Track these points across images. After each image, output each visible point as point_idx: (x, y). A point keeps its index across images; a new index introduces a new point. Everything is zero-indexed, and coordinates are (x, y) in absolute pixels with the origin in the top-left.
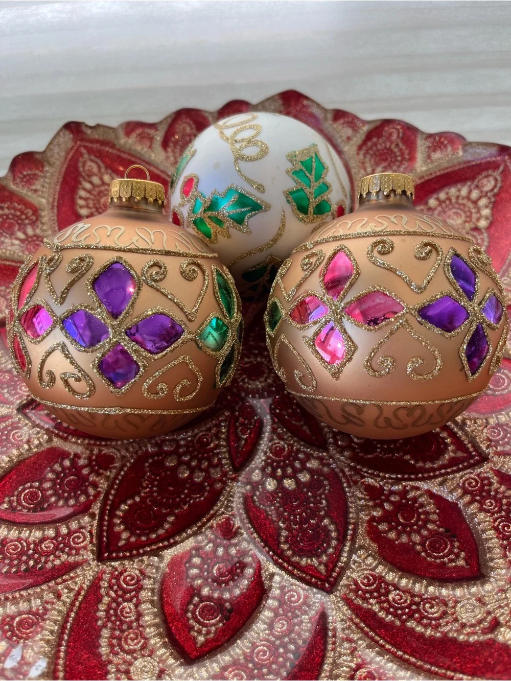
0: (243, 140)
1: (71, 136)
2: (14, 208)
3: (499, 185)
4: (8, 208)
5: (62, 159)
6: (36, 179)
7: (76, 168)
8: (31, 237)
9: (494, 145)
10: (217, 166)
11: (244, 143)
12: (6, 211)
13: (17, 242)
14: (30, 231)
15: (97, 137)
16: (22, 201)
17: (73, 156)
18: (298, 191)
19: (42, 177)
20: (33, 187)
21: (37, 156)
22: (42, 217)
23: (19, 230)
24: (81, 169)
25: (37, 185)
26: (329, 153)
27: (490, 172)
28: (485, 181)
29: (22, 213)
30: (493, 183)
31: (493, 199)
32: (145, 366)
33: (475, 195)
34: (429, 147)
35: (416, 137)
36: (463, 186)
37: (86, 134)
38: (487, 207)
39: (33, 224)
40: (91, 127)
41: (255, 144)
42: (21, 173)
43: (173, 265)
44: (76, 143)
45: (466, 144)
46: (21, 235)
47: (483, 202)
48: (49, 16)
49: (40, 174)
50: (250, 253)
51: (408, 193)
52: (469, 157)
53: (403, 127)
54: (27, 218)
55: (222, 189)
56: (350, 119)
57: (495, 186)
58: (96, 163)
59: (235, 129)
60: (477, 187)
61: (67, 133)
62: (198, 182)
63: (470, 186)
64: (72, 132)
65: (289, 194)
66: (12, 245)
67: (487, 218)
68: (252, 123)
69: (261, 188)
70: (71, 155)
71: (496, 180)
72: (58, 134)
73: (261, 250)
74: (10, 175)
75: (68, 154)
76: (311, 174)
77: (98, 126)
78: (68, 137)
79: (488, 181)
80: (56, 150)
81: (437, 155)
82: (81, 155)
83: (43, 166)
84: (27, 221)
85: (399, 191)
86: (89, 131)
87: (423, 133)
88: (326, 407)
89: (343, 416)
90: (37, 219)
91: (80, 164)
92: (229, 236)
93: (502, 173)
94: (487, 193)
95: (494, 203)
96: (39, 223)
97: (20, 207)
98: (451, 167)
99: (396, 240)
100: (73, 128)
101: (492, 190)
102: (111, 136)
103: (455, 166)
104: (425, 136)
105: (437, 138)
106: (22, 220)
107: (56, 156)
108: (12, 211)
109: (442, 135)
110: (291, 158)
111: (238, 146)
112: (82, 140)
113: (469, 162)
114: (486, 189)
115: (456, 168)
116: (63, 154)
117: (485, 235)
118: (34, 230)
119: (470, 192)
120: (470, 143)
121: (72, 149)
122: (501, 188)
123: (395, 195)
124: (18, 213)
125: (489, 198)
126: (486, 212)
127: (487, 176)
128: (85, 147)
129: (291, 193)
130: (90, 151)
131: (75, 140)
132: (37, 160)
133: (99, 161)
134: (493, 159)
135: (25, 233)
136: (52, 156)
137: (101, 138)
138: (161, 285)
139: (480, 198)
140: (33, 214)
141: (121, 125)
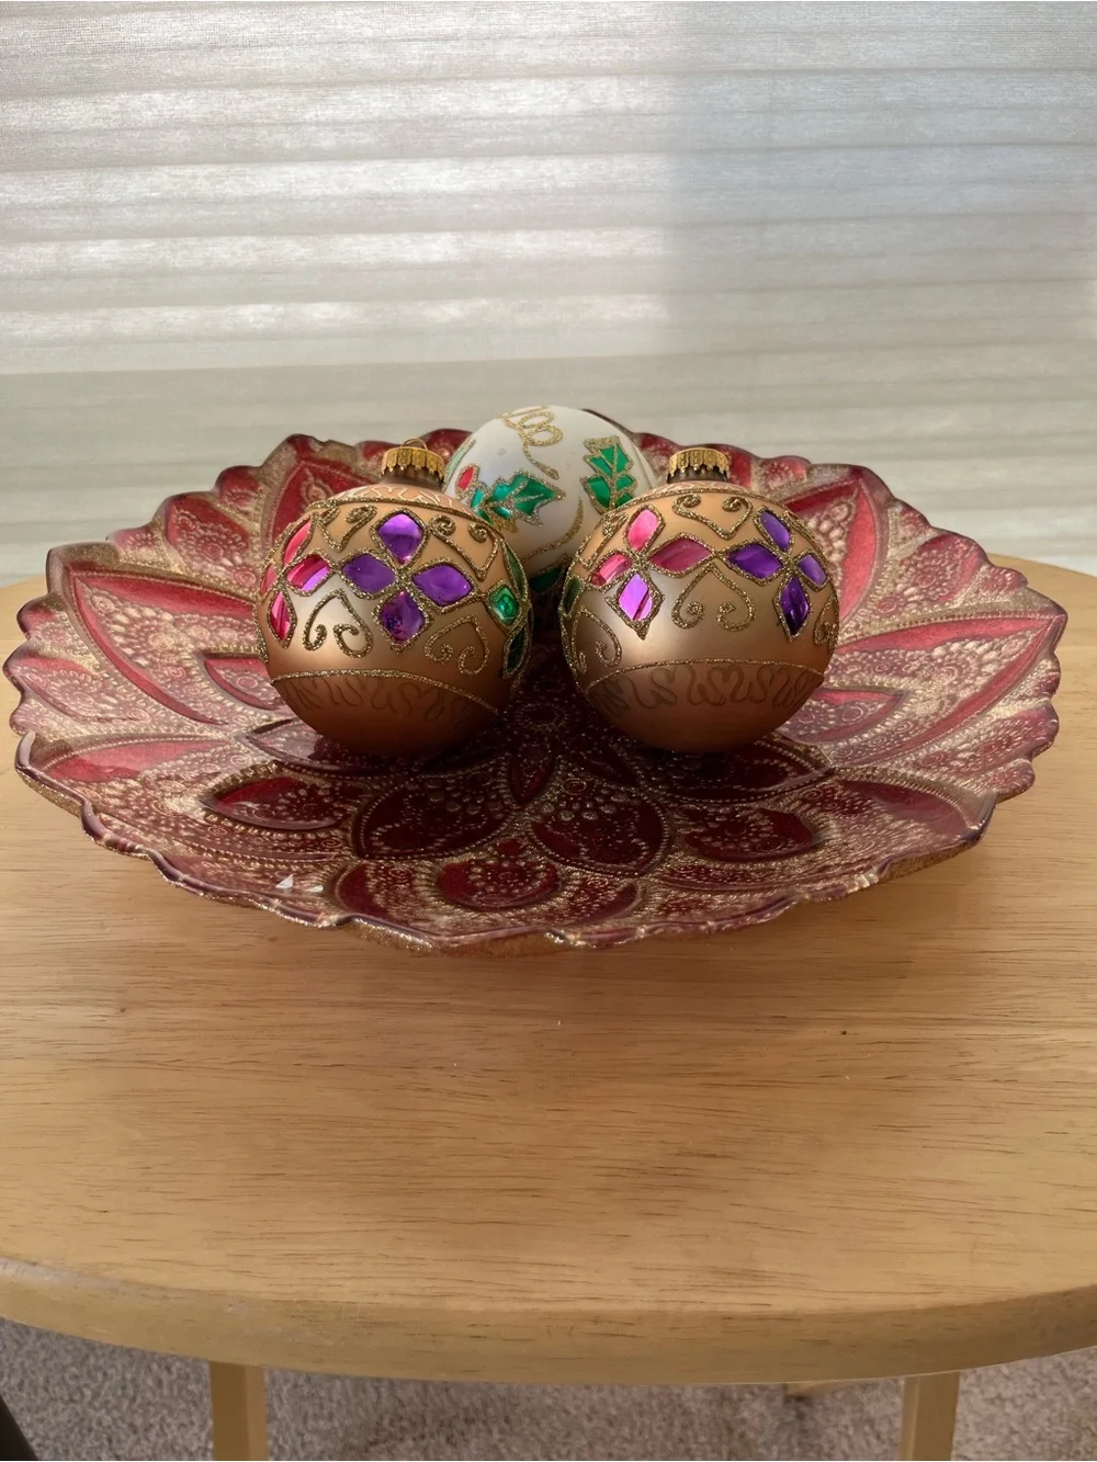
0: (533, 426)
1: (295, 452)
2: (219, 532)
3: (853, 512)
4: (212, 529)
5: (282, 478)
6: (248, 500)
7: (298, 492)
8: (239, 566)
9: (844, 466)
10: (502, 452)
11: (533, 430)
12: (209, 533)
13: (223, 569)
14: (238, 560)
15: (327, 457)
16: (229, 523)
17: (294, 478)
18: (597, 479)
19: (255, 498)
20: (245, 509)
21: (251, 472)
22: (253, 544)
23: (224, 556)
24: (304, 494)
25: (249, 507)
26: (636, 452)
27: (842, 499)
28: (837, 509)
29: (228, 537)
30: (846, 509)
31: (847, 530)
32: (430, 618)
33: (825, 526)
34: (765, 474)
35: (749, 464)
36: (810, 517)
37: (313, 451)
38: (840, 538)
39: (242, 550)
40: (321, 443)
41: (548, 429)
42: (230, 491)
43: (462, 525)
44: (299, 462)
45: (810, 468)
46: (228, 563)
47: (836, 533)
48: (252, 319)
49: (253, 494)
50: (540, 550)
51: (721, 470)
52: (816, 483)
53: (732, 454)
54: (234, 543)
55: (508, 477)
56: (664, 445)
57: (849, 514)
58: (324, 489)
59: (523, 416)
60: (828, 517)
61: (290, 448)
62: (478, 471)
63: (818, 518)
64: (297, 448)
65: (586, 482)
66: (217, 571)
67: (841, 551)
68: (543, 411)
69: (553, 474)
70: (292, 476)
71: (850, 507)
72: (279, 449)
73: (553, 547)
74: (217, 490)
75: (288, 474)
76: (612, 463)
77: (330, 442)
78: (290, 455)
79: (841, 510)
80: (275, 467)
81: (775, 484)
82: (306, 478)
83: (257, 486)
84: (233, 548)
85: (710, 467)
86: (317, 448)
87: (757, 458)
88: (632, 683)
89: (653, 692)
90: (247, 547)
91: (303, 489)
92: (515, 530)
93: (856, 498)
94: (839, 523)
95: (849, 532)
96: (249, 551)
97: (225, 530)
98: (795, 496)
99: (703, 497)
100: (299, 443)
101: (845, 519)
102: (347, 458)
103: (799, 495)
104: (760, 462)
105: (776, 464)
106: (229, 545)
107: (275, 475)
108: (217, 534)
109: (781, 459)
110: (590, 444)
111: (526, 431)
112: (309, 459)
113: (816, 489)
114: (839, 518)
115: (802, 498)
116: (284, 473)
117: (839, 569)
118: (243, 558)
119: (819, 523)
120: (816, 466)
121: (294, 469)
122: (856, 515)
123: (706, 470)
124: (224, 537)
125: (843, 528)
126: (839, 544)
127: (839, 505)
128: (309, 467)
129: (590, 480)
130: (316, 474)
131: (299, 458)
132: (250, 478)
133: (327, 487)
134: (845, 483)
135: (232, 561)
136: (270, 474)
137: (333, 459)
138: (449, 539)
139: (831, 529)
140: (243, 540)
141: (360, 444)
